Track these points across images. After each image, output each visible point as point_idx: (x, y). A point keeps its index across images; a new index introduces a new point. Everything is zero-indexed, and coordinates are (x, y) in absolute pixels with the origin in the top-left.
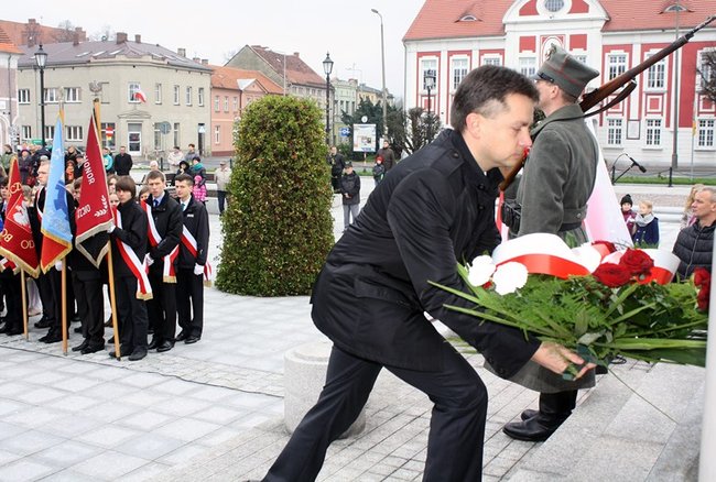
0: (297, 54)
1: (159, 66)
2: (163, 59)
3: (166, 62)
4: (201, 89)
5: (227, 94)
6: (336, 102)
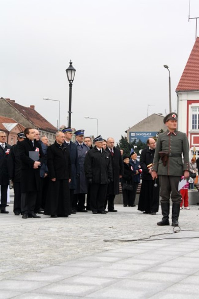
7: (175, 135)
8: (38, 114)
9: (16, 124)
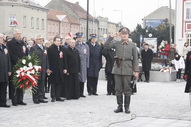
0: (78, 3)
1: (25, 6)
2: (27, 2)
3: (28, 4)
4: (43, 20)
5: (53, 23)
6: (99, 29)
7: (127, 44)
8: (82, 8)
9: (66, 16)
